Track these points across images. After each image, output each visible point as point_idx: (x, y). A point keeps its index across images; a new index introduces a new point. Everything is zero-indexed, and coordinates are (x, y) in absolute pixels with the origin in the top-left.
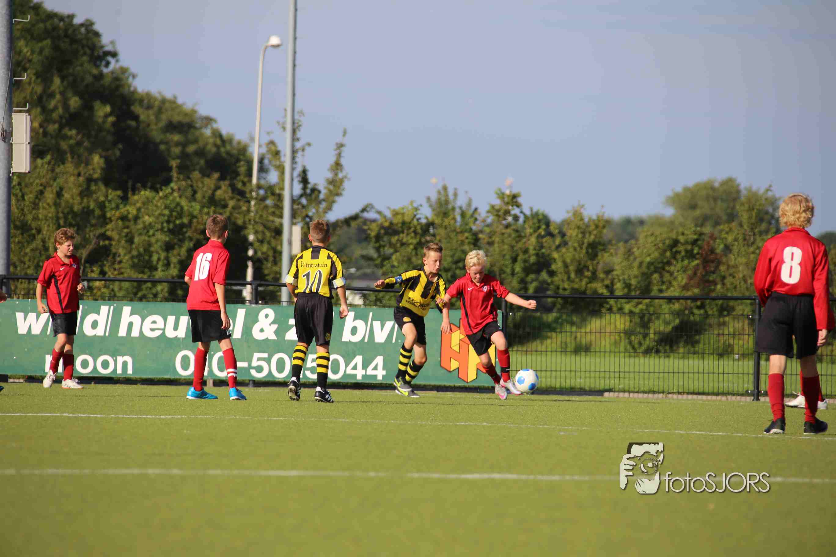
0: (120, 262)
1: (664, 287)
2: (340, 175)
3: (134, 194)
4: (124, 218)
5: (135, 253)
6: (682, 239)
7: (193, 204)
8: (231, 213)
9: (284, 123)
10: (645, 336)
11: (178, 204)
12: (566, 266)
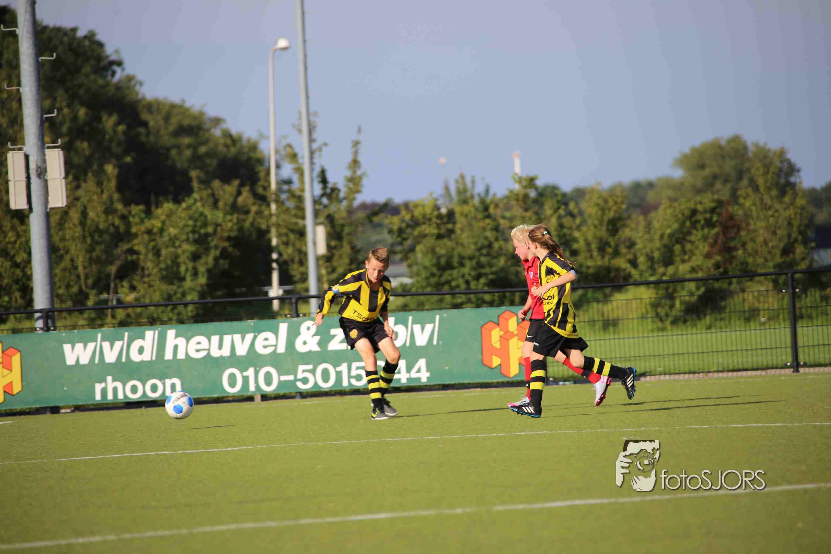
0: (149, 275)
1: (686, 257)
2: (359, 173)
3: (157, 207)
4: (149, 232)
5: (163, 265)
6: (700, 208)
7: (216, 212)
8: (254, 219)
9: (300, 124)
10: (672, 306)
11: (201, 214)
12: (588, 244)
